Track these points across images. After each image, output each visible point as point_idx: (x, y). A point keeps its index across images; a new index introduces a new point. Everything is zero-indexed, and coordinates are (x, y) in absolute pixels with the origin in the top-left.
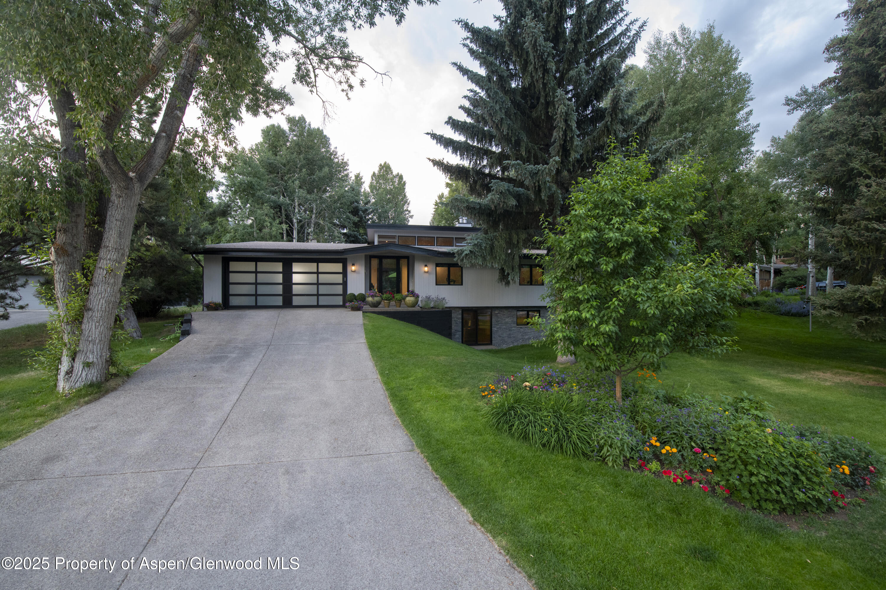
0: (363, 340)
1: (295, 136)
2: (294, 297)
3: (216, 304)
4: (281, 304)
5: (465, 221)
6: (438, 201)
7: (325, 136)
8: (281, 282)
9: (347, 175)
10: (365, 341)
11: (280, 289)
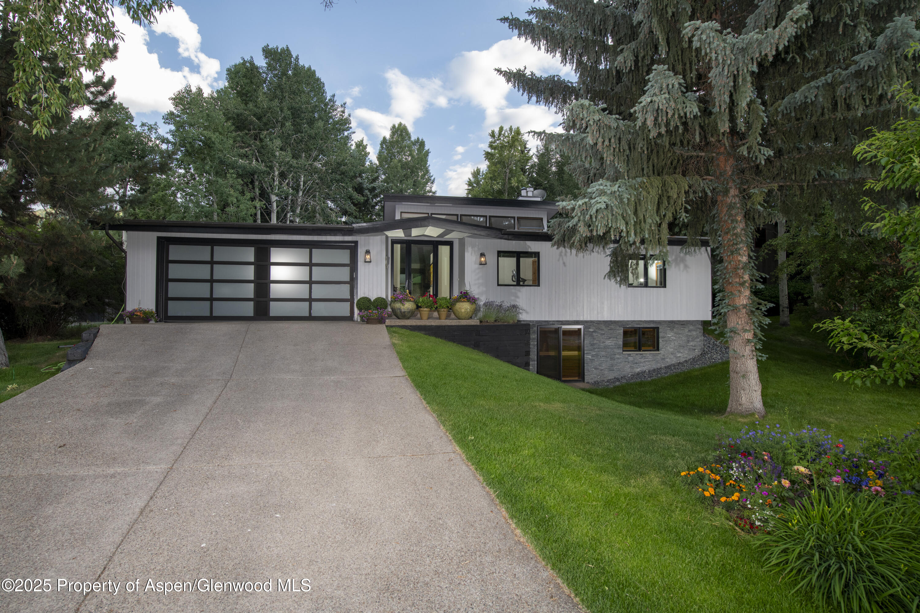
0: (399, 371)
1: (275, 76)
2: (272, 303)
3: (144, 312)
4: (251, 313)
5: (530, 194)
6: (472, 179)
7: (318, 79)
8: (252, 278)
9: (348, 138)
10: (403, 373)
11: (249, 290)
